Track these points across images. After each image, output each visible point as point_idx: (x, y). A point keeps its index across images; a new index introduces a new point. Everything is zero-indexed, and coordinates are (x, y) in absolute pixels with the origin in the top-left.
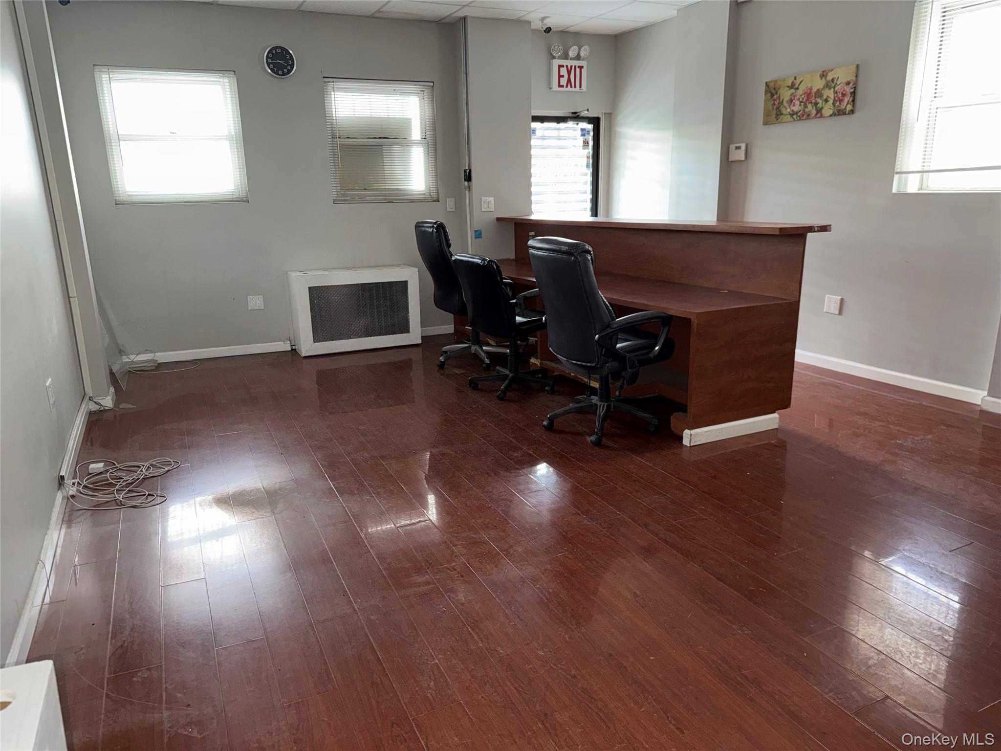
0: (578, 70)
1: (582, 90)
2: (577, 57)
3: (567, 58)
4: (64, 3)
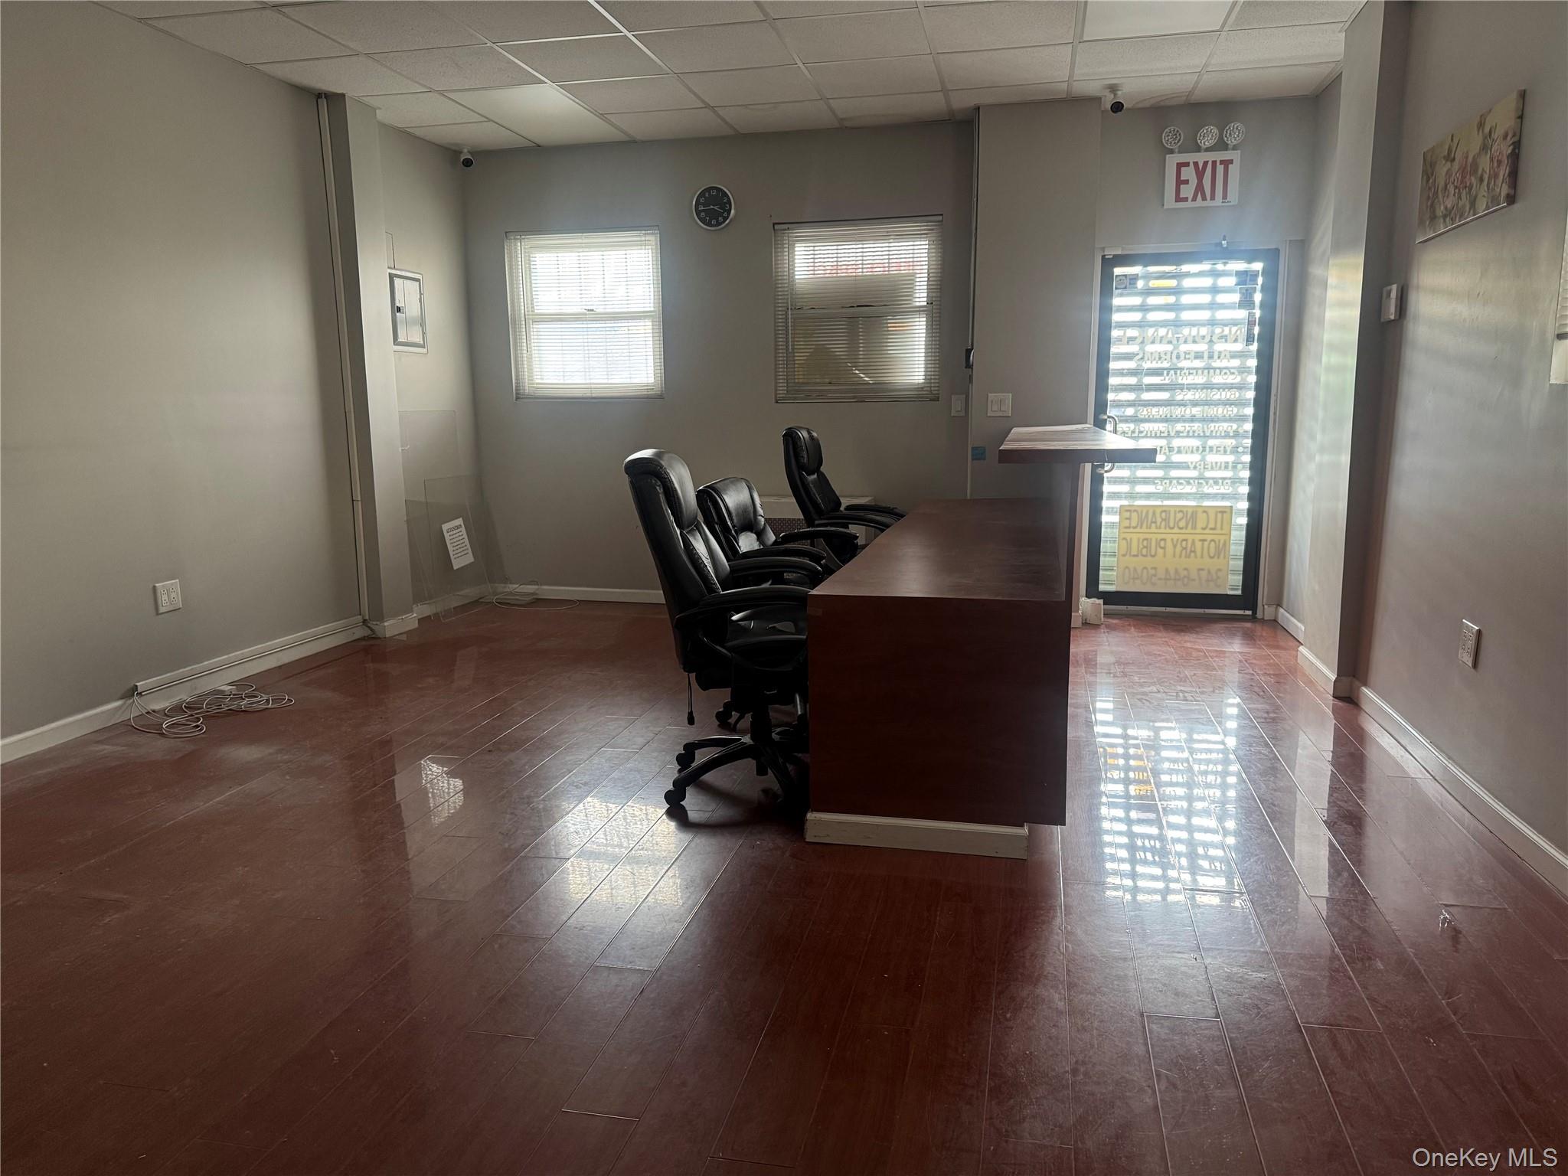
0: (1220, 169)
1: (1229, 202)
2: (1221, 146)
3: (1198, 149)
4: (468, 163)
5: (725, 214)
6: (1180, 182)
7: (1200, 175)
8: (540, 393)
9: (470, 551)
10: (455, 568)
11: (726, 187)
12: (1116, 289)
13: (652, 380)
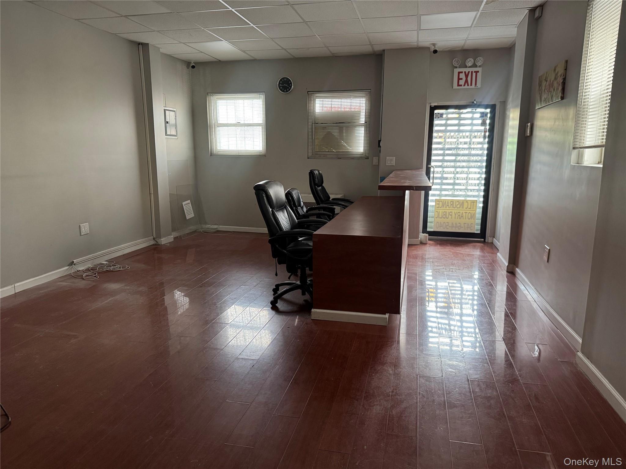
0: (474, 74)
1: (477, 87)
2: (474, 66)
3: (466, 67)
4: (193, 67)
5: (290, 88)
6: (459, 79)
7: (467, 76)
8: (219, 153)
9: (193, 212)
10: (187, 219)
11: (290, 78)
12: (435, 118)
13: (261, 149)
